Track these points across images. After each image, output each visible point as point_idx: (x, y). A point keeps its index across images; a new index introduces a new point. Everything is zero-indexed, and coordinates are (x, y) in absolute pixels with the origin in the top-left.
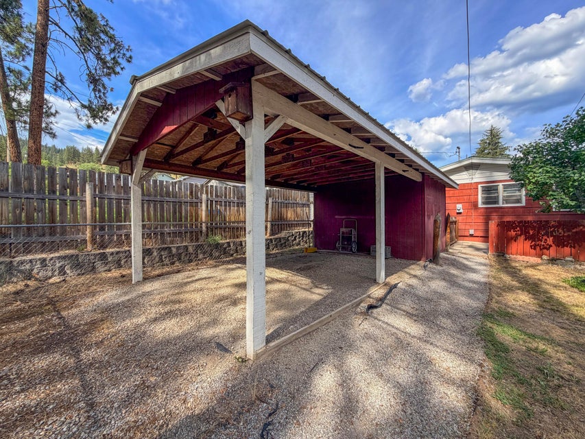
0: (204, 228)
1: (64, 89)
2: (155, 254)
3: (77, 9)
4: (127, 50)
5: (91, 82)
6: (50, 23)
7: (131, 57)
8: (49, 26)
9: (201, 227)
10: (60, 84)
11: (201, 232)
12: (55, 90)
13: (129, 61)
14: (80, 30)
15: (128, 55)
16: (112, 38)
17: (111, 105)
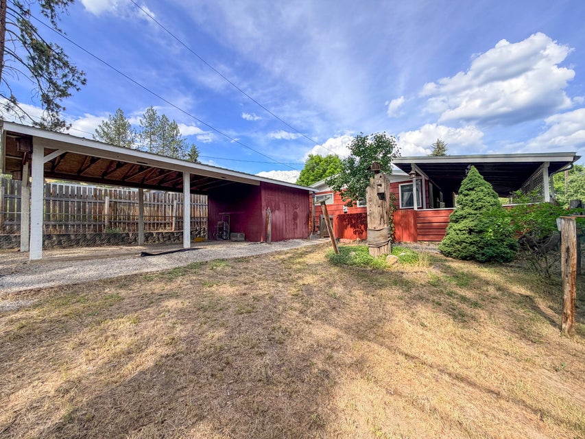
0: (106, 223)
1: (17, 108)
2: (55, 238)
3: (29, 41)
4: (82, 74)
5: (45, 102)
6: (5, 52)
7: (85, 80)
8: (4, 56)
9: (104, 222)
10: (12, 104)
11: (104, 226)
12: (8, 110)
13: (84, 84)
14: (33, 59)
15: (83, 78)
16: (66, 64)
17: (64, 122)
